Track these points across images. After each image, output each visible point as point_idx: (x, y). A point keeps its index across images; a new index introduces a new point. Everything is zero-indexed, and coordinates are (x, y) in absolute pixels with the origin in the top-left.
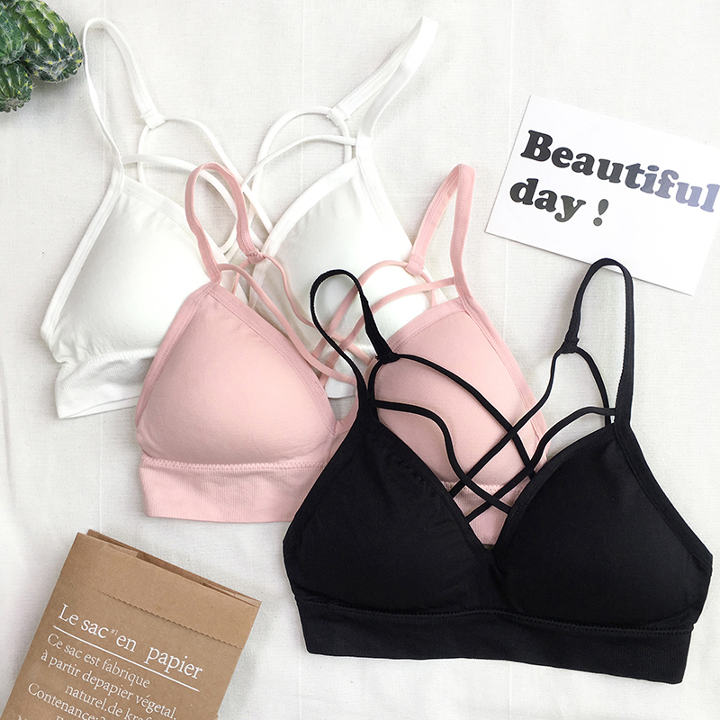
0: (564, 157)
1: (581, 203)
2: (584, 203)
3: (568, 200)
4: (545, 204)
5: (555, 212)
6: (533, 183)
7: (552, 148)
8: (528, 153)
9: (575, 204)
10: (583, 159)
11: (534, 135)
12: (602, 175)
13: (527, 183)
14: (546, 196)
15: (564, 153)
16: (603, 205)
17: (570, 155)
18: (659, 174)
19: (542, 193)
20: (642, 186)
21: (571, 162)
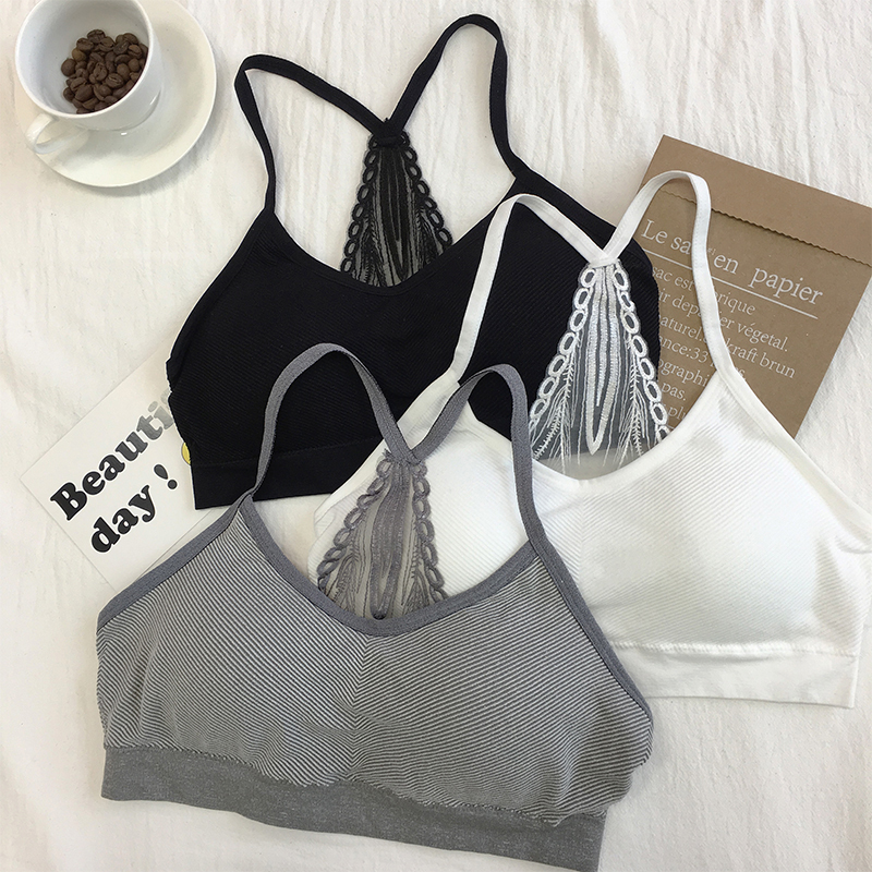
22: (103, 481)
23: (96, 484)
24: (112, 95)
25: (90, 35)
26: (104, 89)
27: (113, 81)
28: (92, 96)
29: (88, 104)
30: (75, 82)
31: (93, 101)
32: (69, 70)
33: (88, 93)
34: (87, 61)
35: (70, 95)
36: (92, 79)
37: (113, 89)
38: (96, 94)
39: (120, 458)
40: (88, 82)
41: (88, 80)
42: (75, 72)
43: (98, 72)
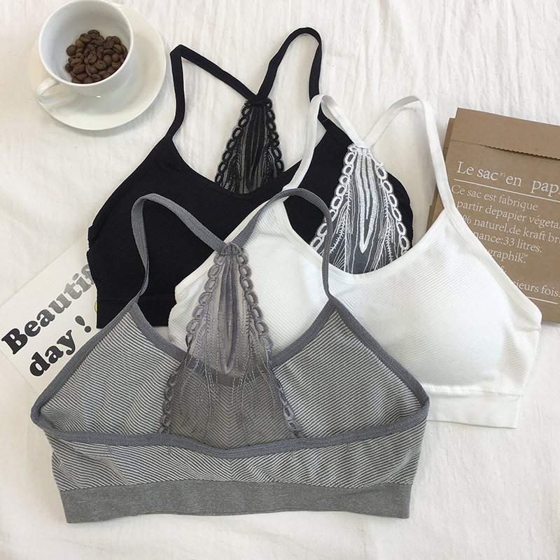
0: (32, 328)
1: (69, 333)
2: (71, 331)
3: (62, 341)
4: (55, 356)
5: (65, 353)
6: (37, 357)
7: (22, 332)
8: (15, 349)
9: (67, 337)
10: (42, 316)
11: (7, 339)
12: (60, 310)
13: (34, 360)
14: (51, 353)
15: (30, 326)
16: (80, 320)
17: (34, 324)
18: (81, 275)
19: (47, 354)
20: (82, 290)
21: (39, 325)
22: (39, 327)
23: (34, 330)
24: (97, 73)
25: (89, 33)
26: (93, 69)
27: (100, 65)
28: (84, 72)
29: (80, 77)
30: (74, 61)
31: (85, 75)
32: (72, 52)
33: (82, 70)
34: (84, 48)
35: (69, 68)
36: (86, 61)
37: (99, 70)
38: (87, 71)
39: (52, 311)
40: (83, 62)
41: (83, 61)
42: (75, 54)
43: (91, 58)
